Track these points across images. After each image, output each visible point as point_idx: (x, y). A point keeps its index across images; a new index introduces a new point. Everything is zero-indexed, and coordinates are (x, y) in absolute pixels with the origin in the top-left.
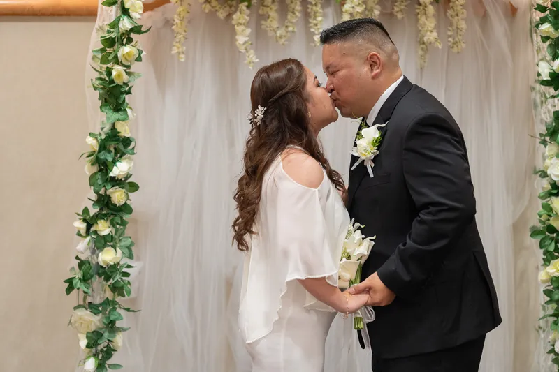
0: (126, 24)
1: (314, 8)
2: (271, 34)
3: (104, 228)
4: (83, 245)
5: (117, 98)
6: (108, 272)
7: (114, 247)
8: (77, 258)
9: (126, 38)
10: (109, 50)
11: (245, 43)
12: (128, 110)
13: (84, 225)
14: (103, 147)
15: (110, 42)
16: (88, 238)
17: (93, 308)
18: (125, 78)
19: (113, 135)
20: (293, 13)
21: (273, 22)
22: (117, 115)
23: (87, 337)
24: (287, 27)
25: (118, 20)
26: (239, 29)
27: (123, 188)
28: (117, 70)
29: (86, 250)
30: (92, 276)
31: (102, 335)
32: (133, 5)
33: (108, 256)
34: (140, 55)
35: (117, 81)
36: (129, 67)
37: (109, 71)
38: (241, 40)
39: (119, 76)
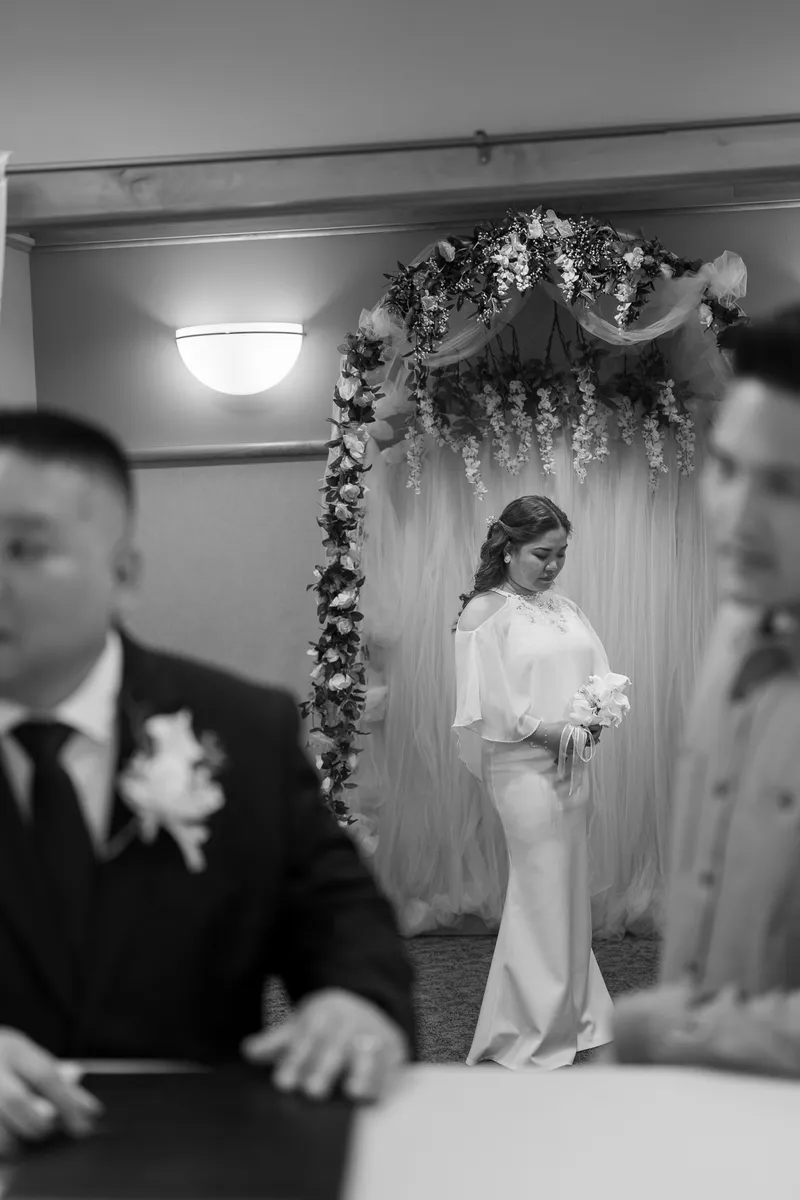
0: (347, 464)
1: (544, 438)
2: (502, 464)
3: (333, 656)
4: (316, 671)
5: (339, 533)
6: (335, 696)
7: (344, 674)
8: (313, 684)
9: (351, 476)
10: (333, 488)
11: (474, 475)
12: (352, 545)
13: (316, 653)
14: (327, 579)
15: (333, 481)
16: (320, 666)
17: (328, 731)
18: (348, 514)
19: (337, 568)
20: (524, 444)
21: (504, 454)
22: (342, 550)
23: (323, 759)
24: (518, 457)
25: (340, 460)
26: (468, 461)
27: (346, 617)
28: (340, 506)
29: (319, 676)
30: (324, 701)
31: (336, 756)
32: (352, 446)
33: (338, 682)
34: (361, 492)
35: (340, 517)
36: (352, 504)
37: (332, 508)
38: (470, 472)
39: (342, 512)
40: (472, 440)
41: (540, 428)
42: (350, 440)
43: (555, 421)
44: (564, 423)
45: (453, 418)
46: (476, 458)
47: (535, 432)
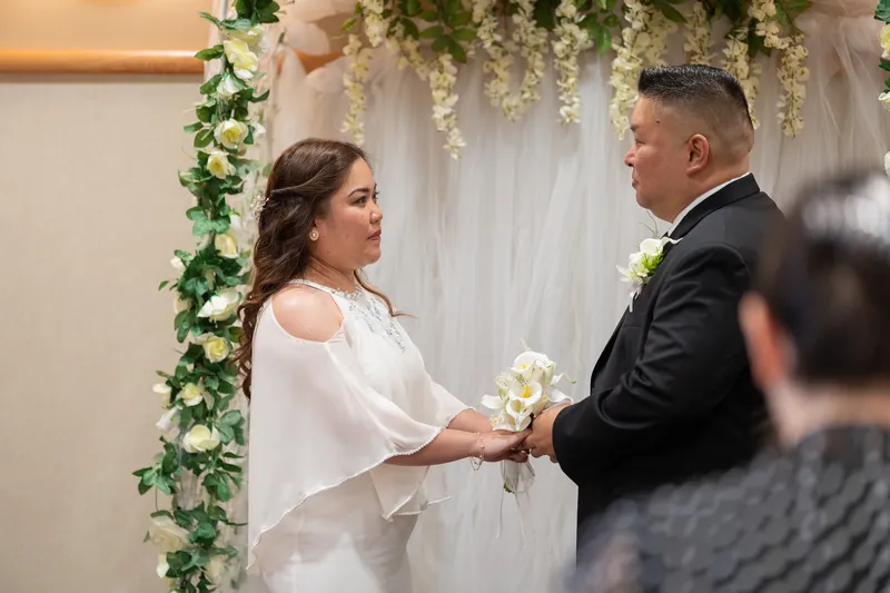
0: (228, 88)
1: (565, 63)
2: (495, 103)
3: (192, 395)
4: (166, 419)
5: (214, 200)
6: (193, 460)
7: (210, 427)
8: (162, 439)
9: (238, 107)
10: (207, 126)
11: (446, 117)
12: (233, 218)
13: (168, 390)
14: (193, 272)
15: (207, 113)
16: (173, 411)
17: (181, 516)
18: (228, 168)
19: (210, 255)
20: (533, 72)
21: (499, 87)
22: (219, 226)
23: (168, 560)
24: (523, 92)
25: (217, 80)
26: (438, 95)
27: (219, 336)
28: (216, 155)
29: (170, 428)
30: (176, 468)
31: (190, 557)
32: (237, 58)
33: (199, 439)
34: (250, 134)
35: (214, 173)
36: (235, 151)
37: (203, 158)
38: (440, 112)
39: (217, 165)
40: (446, 59)
41: (558, 47)
42: (235, 50)
43: (582, 36)
44: (597, 42)
45: (422, 25)
46: (450, 91)
47: (550, 55)
